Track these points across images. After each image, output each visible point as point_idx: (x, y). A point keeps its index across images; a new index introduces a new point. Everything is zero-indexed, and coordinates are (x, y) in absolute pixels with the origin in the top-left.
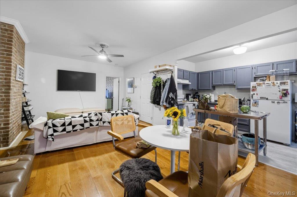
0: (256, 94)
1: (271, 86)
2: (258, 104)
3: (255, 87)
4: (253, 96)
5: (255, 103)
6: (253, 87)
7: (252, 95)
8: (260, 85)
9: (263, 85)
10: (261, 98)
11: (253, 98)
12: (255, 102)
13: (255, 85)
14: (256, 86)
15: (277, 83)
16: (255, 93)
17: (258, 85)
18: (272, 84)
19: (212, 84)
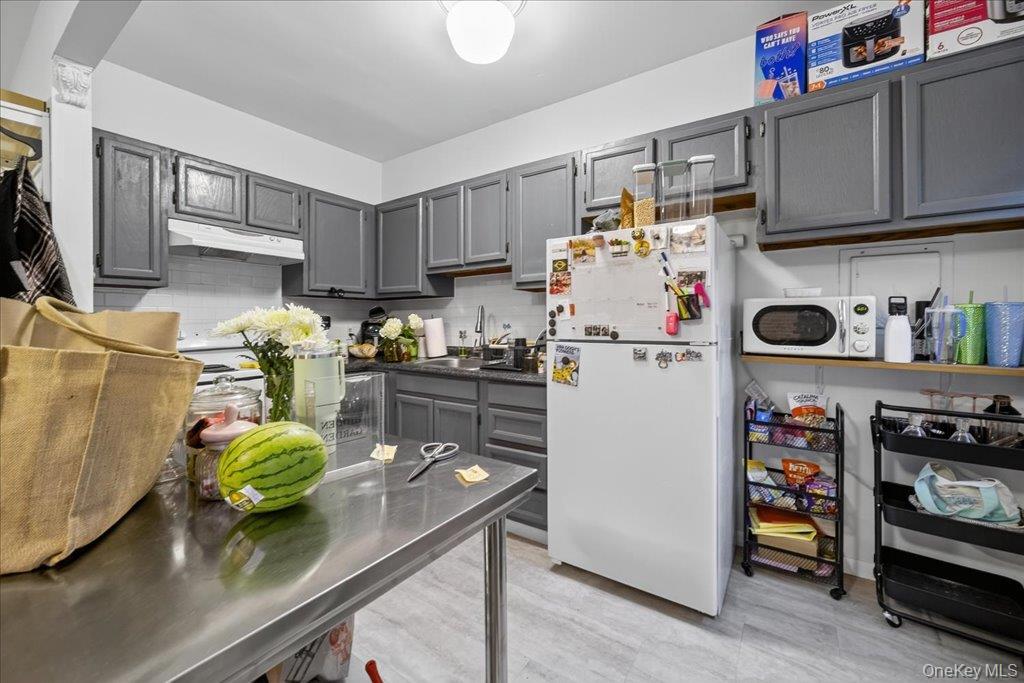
0: (567, 310)
1: (632, 255)
2: (577, 370)
3: (566, 269)
4: (558, 319)
5: (566, 361)
6: (555, 270)
7: (552, 314)
8: (584, 253)
9: (597, 251)
10: (589, 331)
11: (559, 336)
12: (564, 355)
13: (563, 256)
14: (566, 261)
15: (658, 238)
16: (565, 301)
17: (576, 256)
18: (634, 243)
19: (427, 262)
